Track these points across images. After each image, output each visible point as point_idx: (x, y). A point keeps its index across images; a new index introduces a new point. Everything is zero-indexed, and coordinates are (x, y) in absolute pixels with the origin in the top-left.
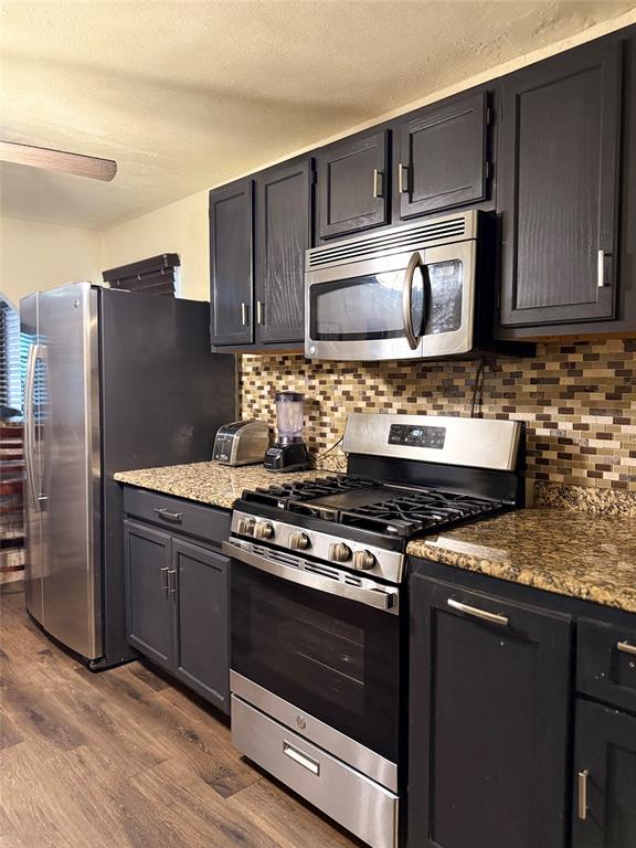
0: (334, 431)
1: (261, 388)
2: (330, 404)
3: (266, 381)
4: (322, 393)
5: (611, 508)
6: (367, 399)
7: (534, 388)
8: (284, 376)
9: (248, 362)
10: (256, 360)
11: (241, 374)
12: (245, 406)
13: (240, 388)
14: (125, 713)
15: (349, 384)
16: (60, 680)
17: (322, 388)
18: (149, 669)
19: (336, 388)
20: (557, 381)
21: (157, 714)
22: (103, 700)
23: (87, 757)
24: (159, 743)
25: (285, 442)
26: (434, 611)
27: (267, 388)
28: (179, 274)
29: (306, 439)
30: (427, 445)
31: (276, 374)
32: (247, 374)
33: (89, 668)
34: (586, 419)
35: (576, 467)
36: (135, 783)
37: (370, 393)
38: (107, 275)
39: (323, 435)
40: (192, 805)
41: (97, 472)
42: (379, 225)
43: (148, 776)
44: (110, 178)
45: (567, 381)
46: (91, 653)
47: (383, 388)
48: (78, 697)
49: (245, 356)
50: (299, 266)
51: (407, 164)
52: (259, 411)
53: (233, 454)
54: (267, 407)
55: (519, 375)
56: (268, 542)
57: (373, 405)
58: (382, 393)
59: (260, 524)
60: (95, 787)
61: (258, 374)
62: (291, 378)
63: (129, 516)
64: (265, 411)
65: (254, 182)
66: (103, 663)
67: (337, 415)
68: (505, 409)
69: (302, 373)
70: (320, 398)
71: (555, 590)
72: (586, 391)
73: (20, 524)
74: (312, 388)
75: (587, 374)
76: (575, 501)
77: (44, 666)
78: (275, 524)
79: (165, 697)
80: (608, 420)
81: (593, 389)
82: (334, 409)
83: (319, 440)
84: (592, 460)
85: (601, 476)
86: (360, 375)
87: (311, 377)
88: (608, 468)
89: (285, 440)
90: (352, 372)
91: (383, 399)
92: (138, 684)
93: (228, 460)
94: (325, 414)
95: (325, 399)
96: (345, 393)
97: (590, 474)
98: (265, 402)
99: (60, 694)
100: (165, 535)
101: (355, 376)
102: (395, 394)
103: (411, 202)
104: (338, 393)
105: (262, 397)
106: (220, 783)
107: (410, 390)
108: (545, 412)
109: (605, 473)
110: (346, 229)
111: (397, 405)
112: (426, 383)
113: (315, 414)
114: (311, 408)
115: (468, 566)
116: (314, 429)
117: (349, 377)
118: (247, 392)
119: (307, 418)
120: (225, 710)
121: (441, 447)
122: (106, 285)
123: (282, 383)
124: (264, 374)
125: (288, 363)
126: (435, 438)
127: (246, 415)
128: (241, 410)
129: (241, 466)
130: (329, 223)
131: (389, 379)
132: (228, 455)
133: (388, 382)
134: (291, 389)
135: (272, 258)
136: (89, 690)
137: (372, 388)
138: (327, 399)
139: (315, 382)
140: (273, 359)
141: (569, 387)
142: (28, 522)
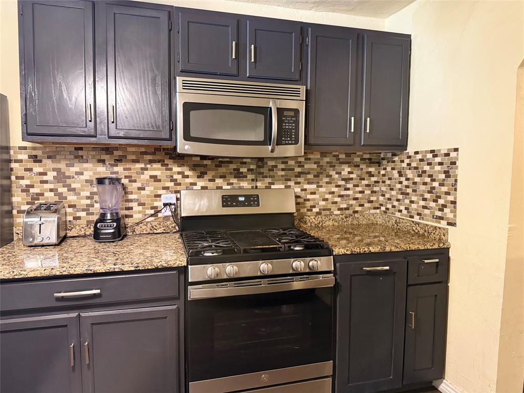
0: (141, 204)
1: (42, 174)
2: (136, 185)
4: (126, 177)
5: (319, 224)
6: (174, 180)
7: (283, 173)
15: (156, 170)
17: (126, 173)
19: (143, 173)
20: (293, 170)
27: (53, 174)
34: (306, 186)
35: (301, 208)
37: (177, 177)
39: (129, 209)
45: (298, 170)
47: (188, 173)
55: (276, 166)
57: (180, 184)
58: (187, 177)
62: (87, 165)
67: (144, 193)
68: (269, 183)
69: (102, 161)
71: (399, 250)
72: (306, 174)
75: (306, 166)
76: (305, 223)
80: (314, 186)
81: (309, 173)
82: (141, 189)
83: (124, 212)
84: (308, 204)
85: (312, 210)
86: (167, 165)
87: (113, 165)
88: (314, 207)
90: (159, 162)
91: (189, 180)
94: (131, 193)
95: (130, 181)
96: (153, 177)
97: (308, 210)
101: (162, 165)
102: (199, 177)
104: (145, 177)
105: (44, 182)
107: (210, 175)
108: (289, 184)
109: (313, 209)
111: (200, 183)
112: (222, 170)
115: (365, 251)
117: (157, 166)
118: (20, 178)
123: (75, 169)
126: (252, 200)
130: (189, 61)
131: (194, 167)
133: (193, 169)
137: (179, 173)
138: (133, 181)
139: (118, 169)
141: (299, 172)
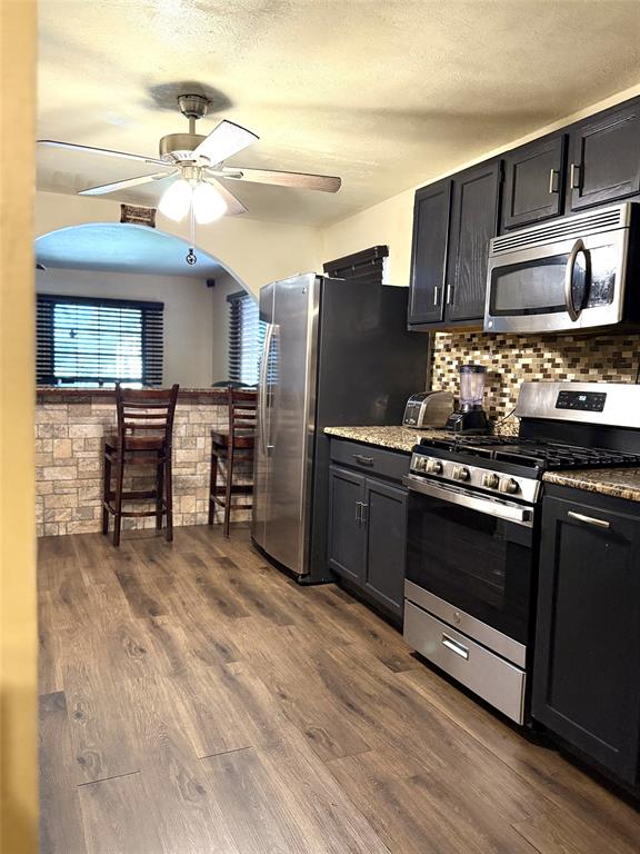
0: (512, 400)
1: (450, 363)
2: (511, 376)
3: (455, 356)
4: (503, 366)
6: (543, 371)
8: (471, 352)
9: (441, 339)
10: (448, 338)
11: (433, 351)
12: (435, 379)
13: (432, 364)
14: (323, 612)
15: (529, 357)
16: (276, 586)
17: (504, 361)
18: (344, 590)
19: (517, 362)
21: (348, 617)
22: (307, 602)
23: (294, 632)
24: (347, 634)
25: (466, 409)
26: (559, 523)
27: (456, 363)
28: (387, 263)
29: (486, 408)
30: (589, 409)
31: (464, 350)
32: (439, 351)
33: (297, 582)
36: (329, 652)
37: (548, 366)
38: (327, 267)
39: (503, 405)
40: (369, 672)
41: (312, 427)
42: (554, 217)
43: (338, 650)
44: (335, 190)
46: (300, 569)
47: (559, 360)
48: (289, 598)
49: (438, 335)
50: (485, 252)
51: (579, 163)
52: (447, 384)
53: (420, 418)
54: (454, 380)
56: (438, 476)
57: (549, 376)
58: (558, 366)
59: (432, 462)
60: (300, 649)
61: (448, 350)
62: (477, 353)
63: (335, 463)
64: (452, 384)
65: (452, 182)
66: (308, 579)
67: (517, 386)
69: (487, 348)
70: (501, 371)
73: (249, 475)
74: (495, 362)
77: (264, 576)
78: (444, 462)
79: (355, 608)
82: (514, 381)
83: (499, 409)
86: (539, 350)
87: (495, 352)
89: (467, 407)
90: (532, 346)
91: (559, 371)
92: (335, 598)
93: (416, 424)
94: (506, 386)
95: (506, 371)
96: (525, 366)
98: (452, 375)
99: (276, 595)
100: (360, 476)
101: (535, 351)
102: (570, 366)
103: (581, 195)
104: (518, 366)
105: (450, 371)
106: (393, 664)
107: (584, 361)
110: (526, 219)
111: (571, 376)
112: (598, 355)
113: (497, 385)
114: (494, 381)
116: (494, 399)
117: (529, 351)
118: (438, 367)
119: (488, 390)
120: (400, 614)
121: (601, 410)
122: (326, 275)
123: (469, 358)
124: (454, 350)
125: (475, 340)
126: (596, 401)
127: (435, 387)
128: (431, 383)
129: (427, 429)
130: (512, 215)
131: (565, 353)
132: (416, 419)
133: (564, 355)
134: (477, 363)
135: (463, 246)
136: (298, 595)
137: (549, 360)
138: (508, 371)
139: (498, 357)
140: (462, 336)
142: (256, 474)
